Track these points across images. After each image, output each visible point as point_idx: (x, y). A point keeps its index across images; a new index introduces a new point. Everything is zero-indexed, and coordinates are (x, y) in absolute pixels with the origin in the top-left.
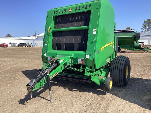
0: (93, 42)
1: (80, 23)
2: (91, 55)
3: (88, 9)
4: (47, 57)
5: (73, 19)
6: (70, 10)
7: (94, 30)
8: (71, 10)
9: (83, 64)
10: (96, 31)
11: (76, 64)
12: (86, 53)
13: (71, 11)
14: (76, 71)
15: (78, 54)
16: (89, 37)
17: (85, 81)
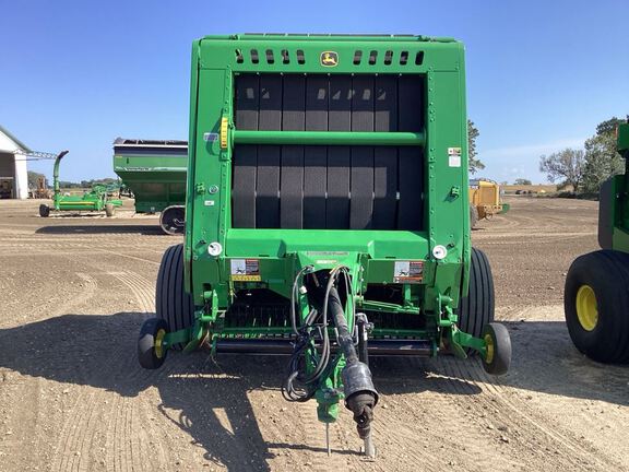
0: (452, 196)
1: (368, 115)
2: (450, 246)
3: (411, 68)
4: (228, 261)
5: (337, 96)
6: (324, 58)
7: (450, 149)
8: (332, 60)
9: (415, 281)
10: (458, 154)
11: (385, 282)
12: (429, 239)
13: (330, 63)
14: (392, 314)
15: (397, 245)
16: (432, 174)
17: (408, 348)
